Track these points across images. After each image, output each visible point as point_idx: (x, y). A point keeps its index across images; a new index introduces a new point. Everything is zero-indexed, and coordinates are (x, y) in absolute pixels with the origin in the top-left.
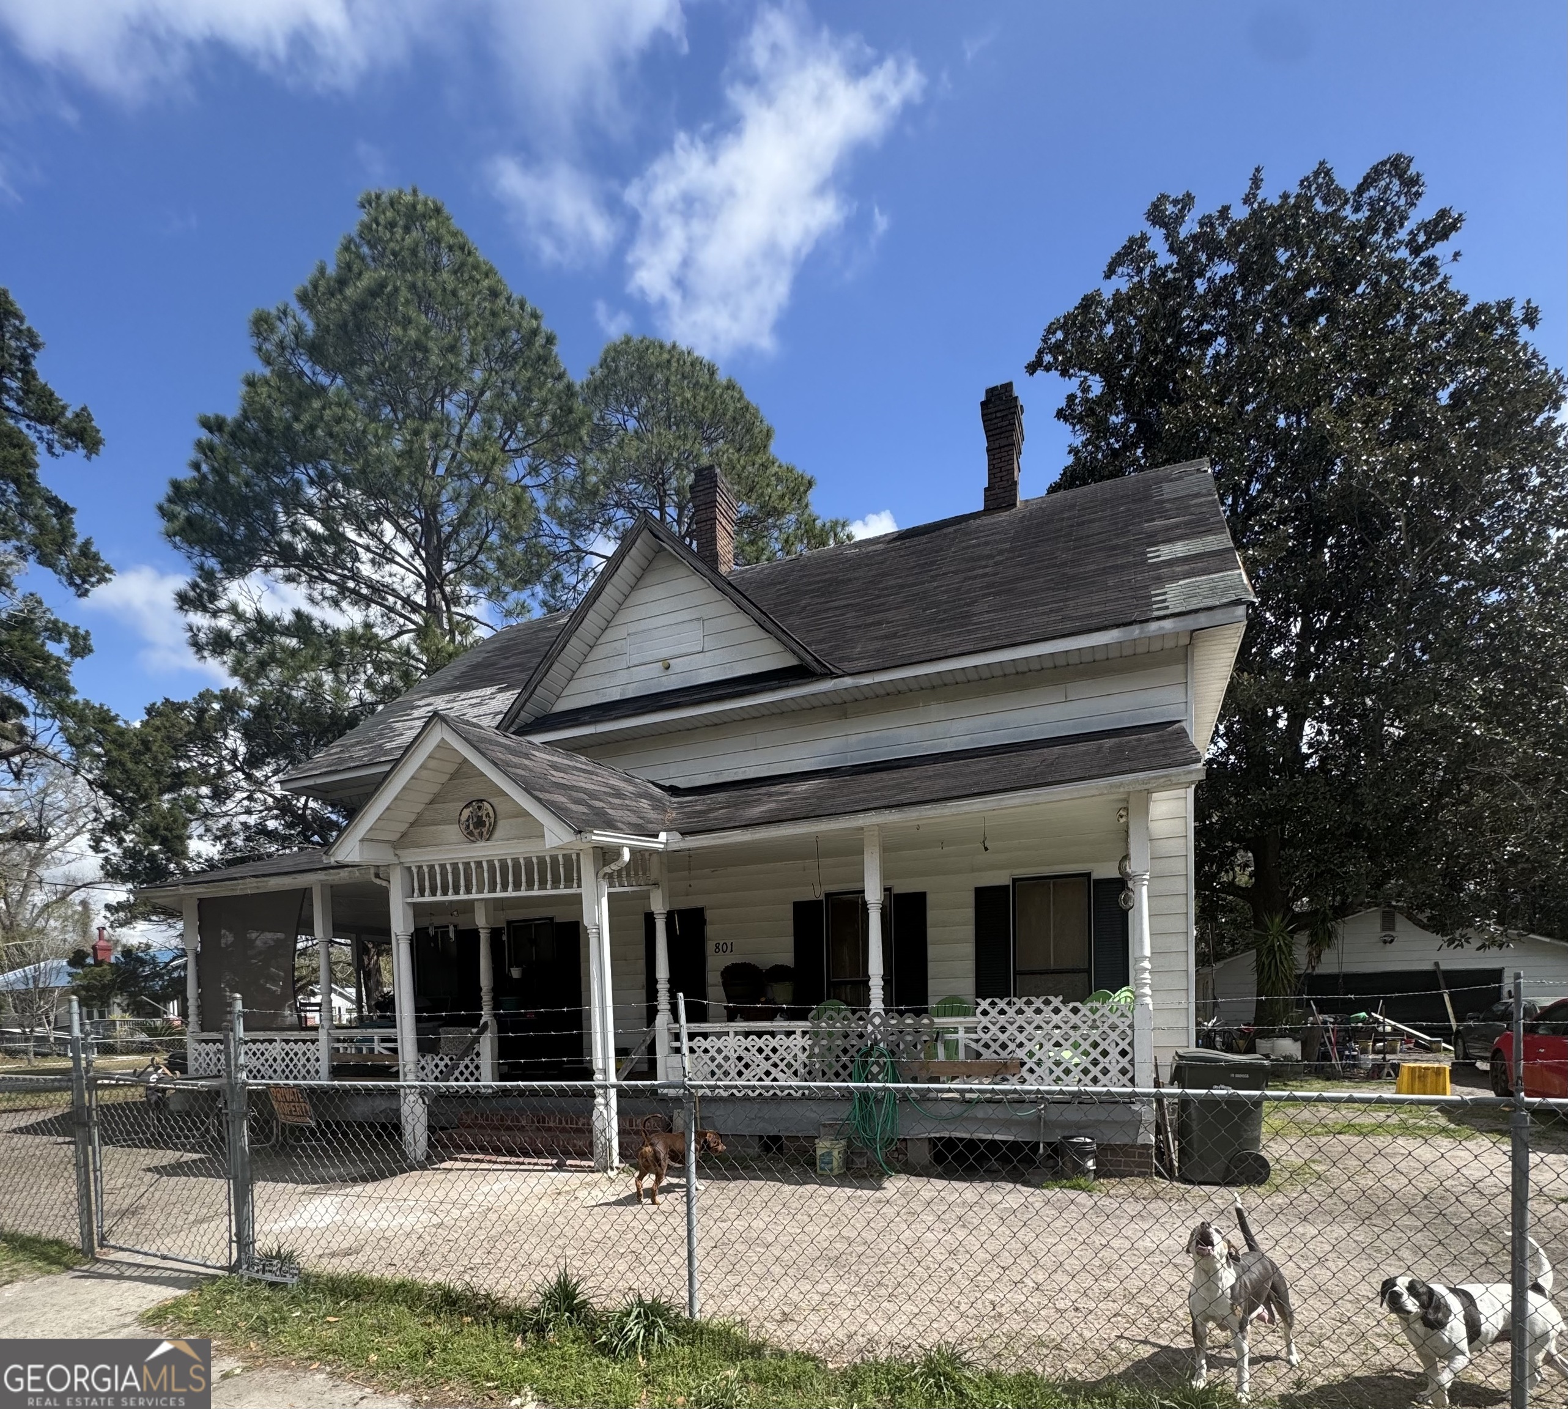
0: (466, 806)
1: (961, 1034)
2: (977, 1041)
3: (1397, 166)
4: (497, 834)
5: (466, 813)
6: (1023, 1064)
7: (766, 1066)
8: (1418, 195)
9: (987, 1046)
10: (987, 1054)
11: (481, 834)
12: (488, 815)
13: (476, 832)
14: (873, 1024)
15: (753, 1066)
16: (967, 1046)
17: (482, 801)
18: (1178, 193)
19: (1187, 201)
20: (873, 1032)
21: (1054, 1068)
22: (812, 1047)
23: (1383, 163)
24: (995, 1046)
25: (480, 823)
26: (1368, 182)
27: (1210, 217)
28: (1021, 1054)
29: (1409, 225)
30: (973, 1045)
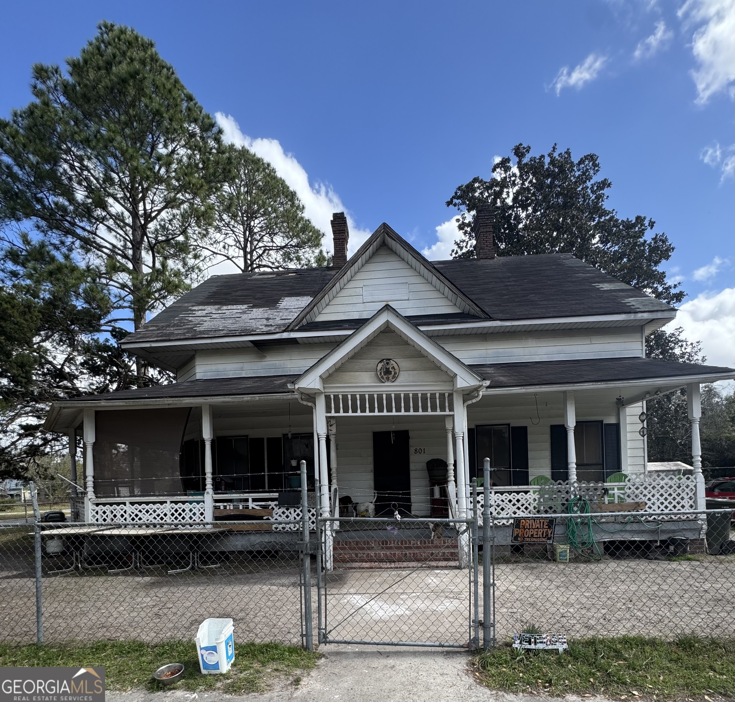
0: (380, 362)
1: (616, 491)
2: (623, 494)
3: (592, 158)
4: (399, 379)
5: (380, 365)
6: (646, 504)
7: (514, 509)
8: (598, 171)
9: (629, 496)
10: (629, 500)
11: (388, 379)
12: (393, 368)
13: (385, 377)
14: (574, 487)
15: (506, 509)
16: (619, 497)
17: (389, 360)
18: (525, 145)
19: (528, 150)
20: (574, 491)
21: (660, 506)
22: (539, 499)
23: (588, 155)
24: (633, 496)
25: (387, 372)
26: (581, 162)
27: (535, 158)
28: (645, 499)
29: (592, 181)
30: (622, 496)
